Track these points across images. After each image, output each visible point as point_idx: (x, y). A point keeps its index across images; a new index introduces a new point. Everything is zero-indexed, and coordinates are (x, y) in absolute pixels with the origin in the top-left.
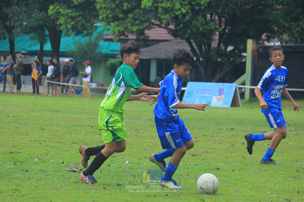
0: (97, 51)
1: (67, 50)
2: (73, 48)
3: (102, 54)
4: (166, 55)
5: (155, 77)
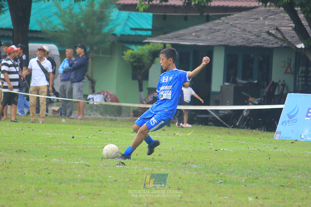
0: (105, 30)
1: (45, 26)
2: (57, 23)
3: (114, 35)
4: (244, 39)
5: (221, 83)
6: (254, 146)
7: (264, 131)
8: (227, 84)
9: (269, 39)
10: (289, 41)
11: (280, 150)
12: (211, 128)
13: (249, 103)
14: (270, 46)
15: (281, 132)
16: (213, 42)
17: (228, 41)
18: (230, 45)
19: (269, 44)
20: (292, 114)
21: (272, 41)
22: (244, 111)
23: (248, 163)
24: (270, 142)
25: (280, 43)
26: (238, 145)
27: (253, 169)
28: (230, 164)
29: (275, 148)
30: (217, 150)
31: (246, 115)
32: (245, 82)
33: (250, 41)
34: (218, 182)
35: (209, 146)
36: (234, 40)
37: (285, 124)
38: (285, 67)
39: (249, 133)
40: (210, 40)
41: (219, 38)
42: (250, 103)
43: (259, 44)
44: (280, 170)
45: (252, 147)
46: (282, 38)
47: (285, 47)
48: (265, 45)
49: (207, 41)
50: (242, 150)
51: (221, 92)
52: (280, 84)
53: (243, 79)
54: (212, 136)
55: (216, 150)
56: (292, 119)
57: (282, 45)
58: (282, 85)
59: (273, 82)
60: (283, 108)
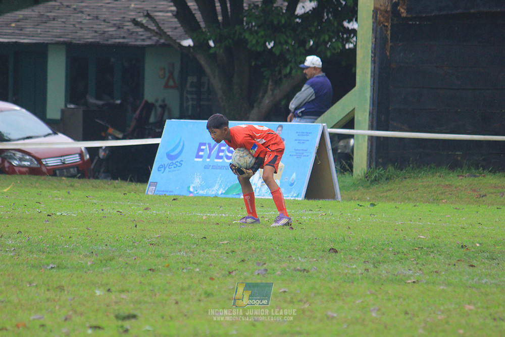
4: (96, 32)
5: (62, 105)
6: (113, 207)
7: (131, 181)
8: (72, 106)
9: (137, 32)
10: (169, 35)
11: (155, 212)
12: (44, 179)
13: (108, 137)
14: (139, 43)
15: (157, 183)
16: (46, 39)
17: (70, 37)
18: (74, 42)
19: (136, 40)
20: (173, 154)
21: (142, 35)
22: (101, 150)
23: (100, 235)
24: (139, 199)
25: (155, 38)
26: (86, 205)
27: (108, 244)
28: (70, 237)
29: (146, 209)
30: (50, 216)
31: (103, 156)
32: (100, 103)
33: (106, 35)
34: (49, 267)
35: (39, 208)
36: (80, 34)
37: (163, 169)
38: (164, 77)
39: (107, 186)
40: (40, 34)
41: (55, 31)
42: (110, 138)
43: (121, 40)
44: (151, 244)
45: (109, 207)
46: (157, 31)
47: (164, 45)
48: (131, 41)
49: (36, 36)
50: (92, 214)
51: (62, 119)
52: (157, 104)
53: (98, 97)
54: (44, 192)
55: (48, 215)
56: (174, 162)
57: (158, 41)
58: (160, 106)
59: (147, 102)
60: (159, 144)
